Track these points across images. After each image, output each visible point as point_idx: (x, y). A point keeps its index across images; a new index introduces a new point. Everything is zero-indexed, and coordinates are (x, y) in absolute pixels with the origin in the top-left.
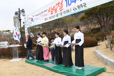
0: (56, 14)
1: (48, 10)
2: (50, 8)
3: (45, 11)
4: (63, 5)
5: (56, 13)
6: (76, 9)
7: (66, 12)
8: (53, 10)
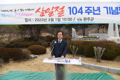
0: (50, 18)
1: (35, 10)
2: (40, 8)
3: (29, 10)
4: (64, 11)
5: (50, 16)
6: (81, 20)
7: (67, 20)
8: (46, 13)
